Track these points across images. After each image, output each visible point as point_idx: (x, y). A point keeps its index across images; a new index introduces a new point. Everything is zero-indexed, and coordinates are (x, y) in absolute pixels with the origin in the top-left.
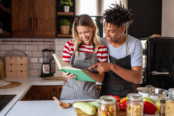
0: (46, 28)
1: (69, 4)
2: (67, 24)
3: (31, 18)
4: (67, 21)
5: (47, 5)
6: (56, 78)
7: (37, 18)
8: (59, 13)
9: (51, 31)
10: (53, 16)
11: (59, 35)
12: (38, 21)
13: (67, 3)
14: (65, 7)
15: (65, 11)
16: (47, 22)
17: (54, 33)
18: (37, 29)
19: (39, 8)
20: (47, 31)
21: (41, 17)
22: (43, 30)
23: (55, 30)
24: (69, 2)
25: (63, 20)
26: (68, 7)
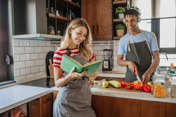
0: (105, 33)
1: (122, 12)
2: (121, 28)
3: (94, 26)
4: (121, 26)
5: (106, 14)
6: (114, 72)
7: (98, 26)
8: (115, 20)
9: (109, 34)
10: (110, 23)
11: (115, 38)
12: (99, 28)
13: (120, 11)
14: (120, 14)
15: (120, 17)
16: (106, 28)
17: (111, 36)
18: (98, 34)
19: (100, 18)
20: (106, 35)
21: (101, 24)
22: (103, 34)
23: (112, 34)
24: (123, 10)
25: (118, 25)
26: (122, 14)
